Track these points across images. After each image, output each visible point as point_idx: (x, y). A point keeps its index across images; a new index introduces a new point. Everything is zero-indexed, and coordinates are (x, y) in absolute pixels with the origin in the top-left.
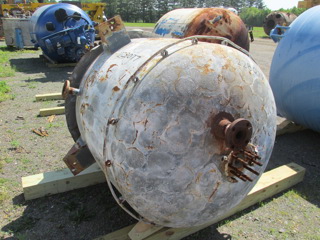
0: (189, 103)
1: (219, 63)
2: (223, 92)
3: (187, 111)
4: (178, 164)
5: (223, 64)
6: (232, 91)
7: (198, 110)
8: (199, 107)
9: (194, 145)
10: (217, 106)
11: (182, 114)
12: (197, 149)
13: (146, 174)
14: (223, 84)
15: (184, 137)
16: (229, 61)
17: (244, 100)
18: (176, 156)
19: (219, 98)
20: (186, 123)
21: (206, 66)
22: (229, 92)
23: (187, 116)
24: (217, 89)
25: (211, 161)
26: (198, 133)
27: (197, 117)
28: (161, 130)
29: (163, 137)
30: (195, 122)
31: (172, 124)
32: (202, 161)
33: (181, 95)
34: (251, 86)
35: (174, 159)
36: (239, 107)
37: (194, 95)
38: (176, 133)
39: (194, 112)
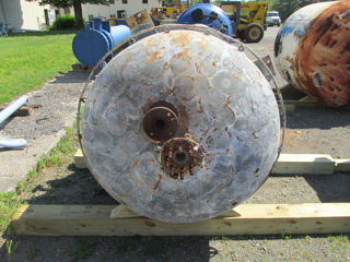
0: (128, 87)
1: (172, 51)
2: (166, 80)
3: (125, 95)
4: (115, 144)
5: (176, 52)
6: (178, 81)
7: (135, 95)
8: (136, 93)
9: (129, 129)
10: (156, 94)
11: (120, 97)
12: (132, 134)
13: (94, 148)
14: (169, 73)
15: (120, 120)
16: (187, 50)
17: (193, 92)
18: (113, 136)
19: (161, 86)
20: (123, 106)
21: (156, 54)
22: (174, 81)
23: (125, 99)
24: (160, 76)
25: (147, 149)
26: (134, 118)
27: (134, 102)
28: (103, 110)
29: (103, 116)
30: (131, 107)
31: (112, 105)
32: (138, 147)
33: (123, 79)
34: (210, 79)
35: (111, 138)
36: (185, 99)
37: (134, 80)
38: (114, 115)
39: (131, 96)
